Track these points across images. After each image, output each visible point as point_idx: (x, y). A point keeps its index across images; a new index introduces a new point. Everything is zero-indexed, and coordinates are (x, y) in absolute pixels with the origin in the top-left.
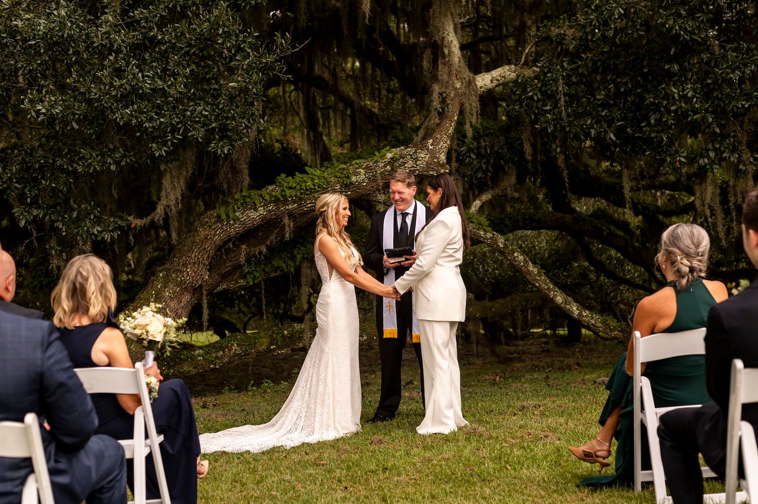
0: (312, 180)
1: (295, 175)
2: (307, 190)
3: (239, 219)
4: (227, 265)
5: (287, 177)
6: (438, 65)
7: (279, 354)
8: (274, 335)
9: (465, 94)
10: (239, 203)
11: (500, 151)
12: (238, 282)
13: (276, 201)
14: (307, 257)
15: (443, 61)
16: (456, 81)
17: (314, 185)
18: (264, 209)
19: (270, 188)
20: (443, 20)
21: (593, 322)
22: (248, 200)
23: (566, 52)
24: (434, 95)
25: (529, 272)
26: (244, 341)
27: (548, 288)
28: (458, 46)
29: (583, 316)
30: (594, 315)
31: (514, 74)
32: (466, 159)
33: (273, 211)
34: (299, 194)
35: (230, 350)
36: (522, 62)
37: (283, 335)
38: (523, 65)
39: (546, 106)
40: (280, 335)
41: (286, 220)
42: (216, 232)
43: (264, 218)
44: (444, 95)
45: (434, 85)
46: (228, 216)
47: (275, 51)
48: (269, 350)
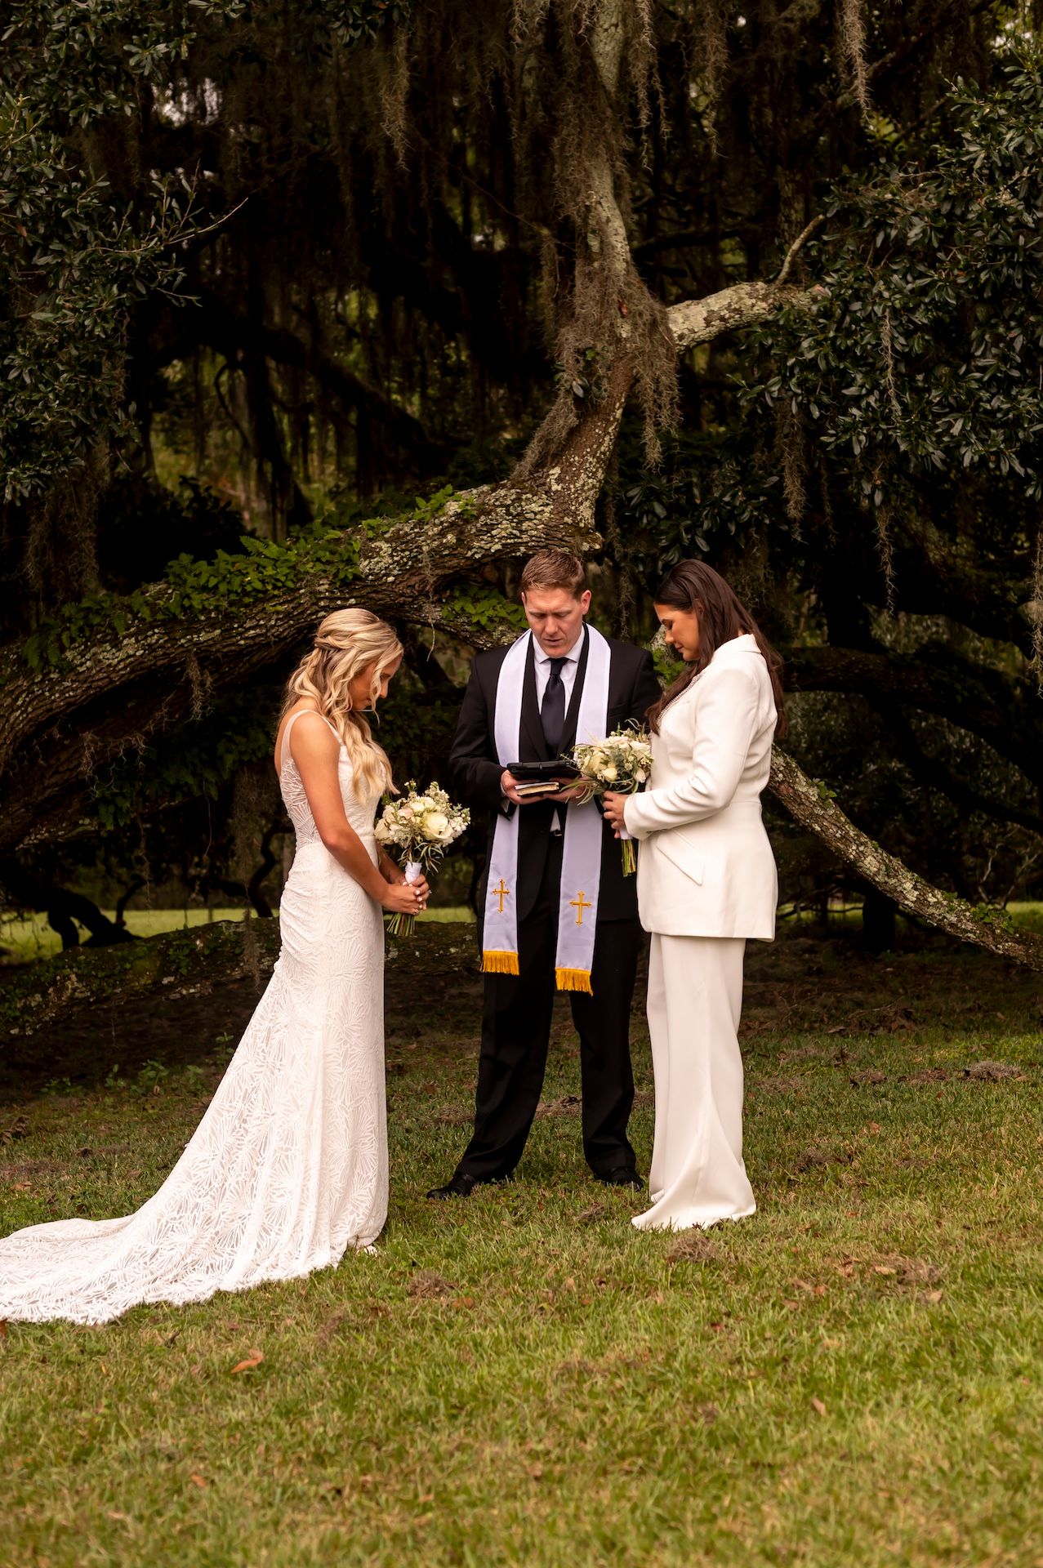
0: (259, 568)
1: (216, 556)
2: (246, 594)
3: (73, 669)
4: (46, 783)
5: (194, 561)
6: (573, 280)
7: (183, 996)
8: (171, 952)
9: (642, 353)
10: (73, 628)
11: (727, 499)
12: (77, 825)
13: (170, 623)
14: (250, 761)
15: (587, 269)
16: (619, 320)
17: (263, 581)
18: (137, 641)
19: (153, 589)
20: (587, 164)
21: (953, 919)
22: (96, 620)
23: (898, 247)
24: (565, 354)
25: (797, 797)
26: (95, 968)
27: (843, 837)
28: (622, 231)
29: (929, 905)
30: (956, 902)
31: (764, 305)
32: (641, 518)
33: (161, 646)
34: (225, 604)
35: (60, 991)
36: (783, 275)
37: (193, 950)
38: (786, 282)
39: (849, 385)
40: (186, 951)
41: (193, 672)
42: (16, 700)
43: (136, 665)
44: (590, 355)
45: (563, 330)
46: (45, 661)
47: (154, 230)
48: (157, 989)
